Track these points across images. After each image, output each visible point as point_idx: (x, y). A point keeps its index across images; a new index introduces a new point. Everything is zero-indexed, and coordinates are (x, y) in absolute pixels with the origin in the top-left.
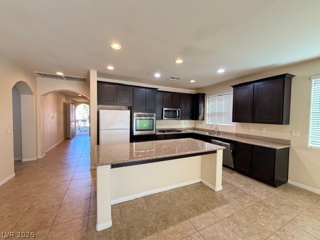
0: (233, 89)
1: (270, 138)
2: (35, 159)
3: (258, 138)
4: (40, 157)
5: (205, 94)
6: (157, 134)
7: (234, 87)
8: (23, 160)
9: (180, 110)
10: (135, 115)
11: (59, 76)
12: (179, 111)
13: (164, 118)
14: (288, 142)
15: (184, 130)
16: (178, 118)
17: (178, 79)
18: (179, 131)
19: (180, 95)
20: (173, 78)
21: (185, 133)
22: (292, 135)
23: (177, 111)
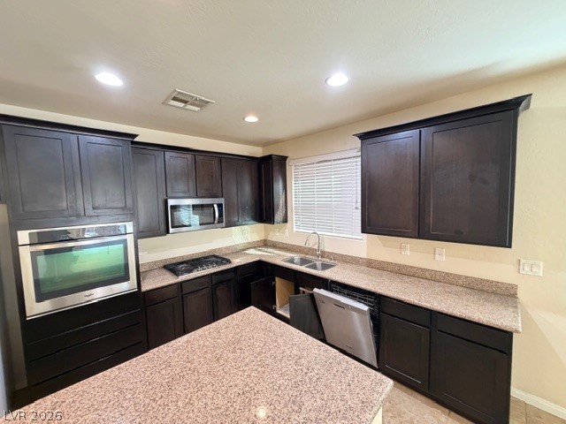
0: (359, 142)
3: (427, 275)
5: (286, 158)
7: (364, 137)
9: (222, 201)
12: (220, 206)
13: (171, 230)
14: (510, 290)
15: (241, 251)
16: (218, 222)
17: (202, 104)
18: (224, 259)
19: (222, 158)
20: (186, 102)
21: (240, 264)
22: (522, 272)
23: (215, 206)
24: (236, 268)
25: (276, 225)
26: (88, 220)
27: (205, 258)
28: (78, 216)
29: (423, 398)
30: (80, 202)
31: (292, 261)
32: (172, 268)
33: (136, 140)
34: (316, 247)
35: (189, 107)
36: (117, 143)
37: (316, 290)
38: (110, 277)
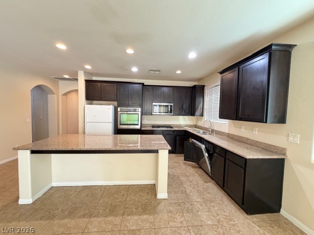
1: (261, 143)
5: (204, 86)
6: (142, 129)
7: (222, 73)
9: (172, 104)
10: (119, 110)
13: (153, 114)
14: (283, 151)
16: (170, 113)
19: (174, 88)
22: (289, 141)
23: (169, 106)
25: (195, 117)
29: (224, 192)
33: (144, 84)
35: (156, 72)
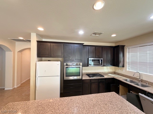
2: (12, 89)
4: (15, 87)
8: (5, 89)
10: (65, 65)
11: (20, 40)
13: (89, 66)
15: (106, 74)
16: (101, 65)
17: (100, 34)
18: (102, 75)
19: (102, 47)
20: (96, 34)
21: (107, 78)
23: (100, 60)
24: (106, 79)
26: (74, 62)
27: (96, 74)
28: (73, 61)
30: (73, 58)
31: (126, 80)
32: (89, 75)
33: (83, 45)
34: (138, 78)
35: (96, 35)
36: (80, 46)
37: (140, 94)
38: (77, 74)
